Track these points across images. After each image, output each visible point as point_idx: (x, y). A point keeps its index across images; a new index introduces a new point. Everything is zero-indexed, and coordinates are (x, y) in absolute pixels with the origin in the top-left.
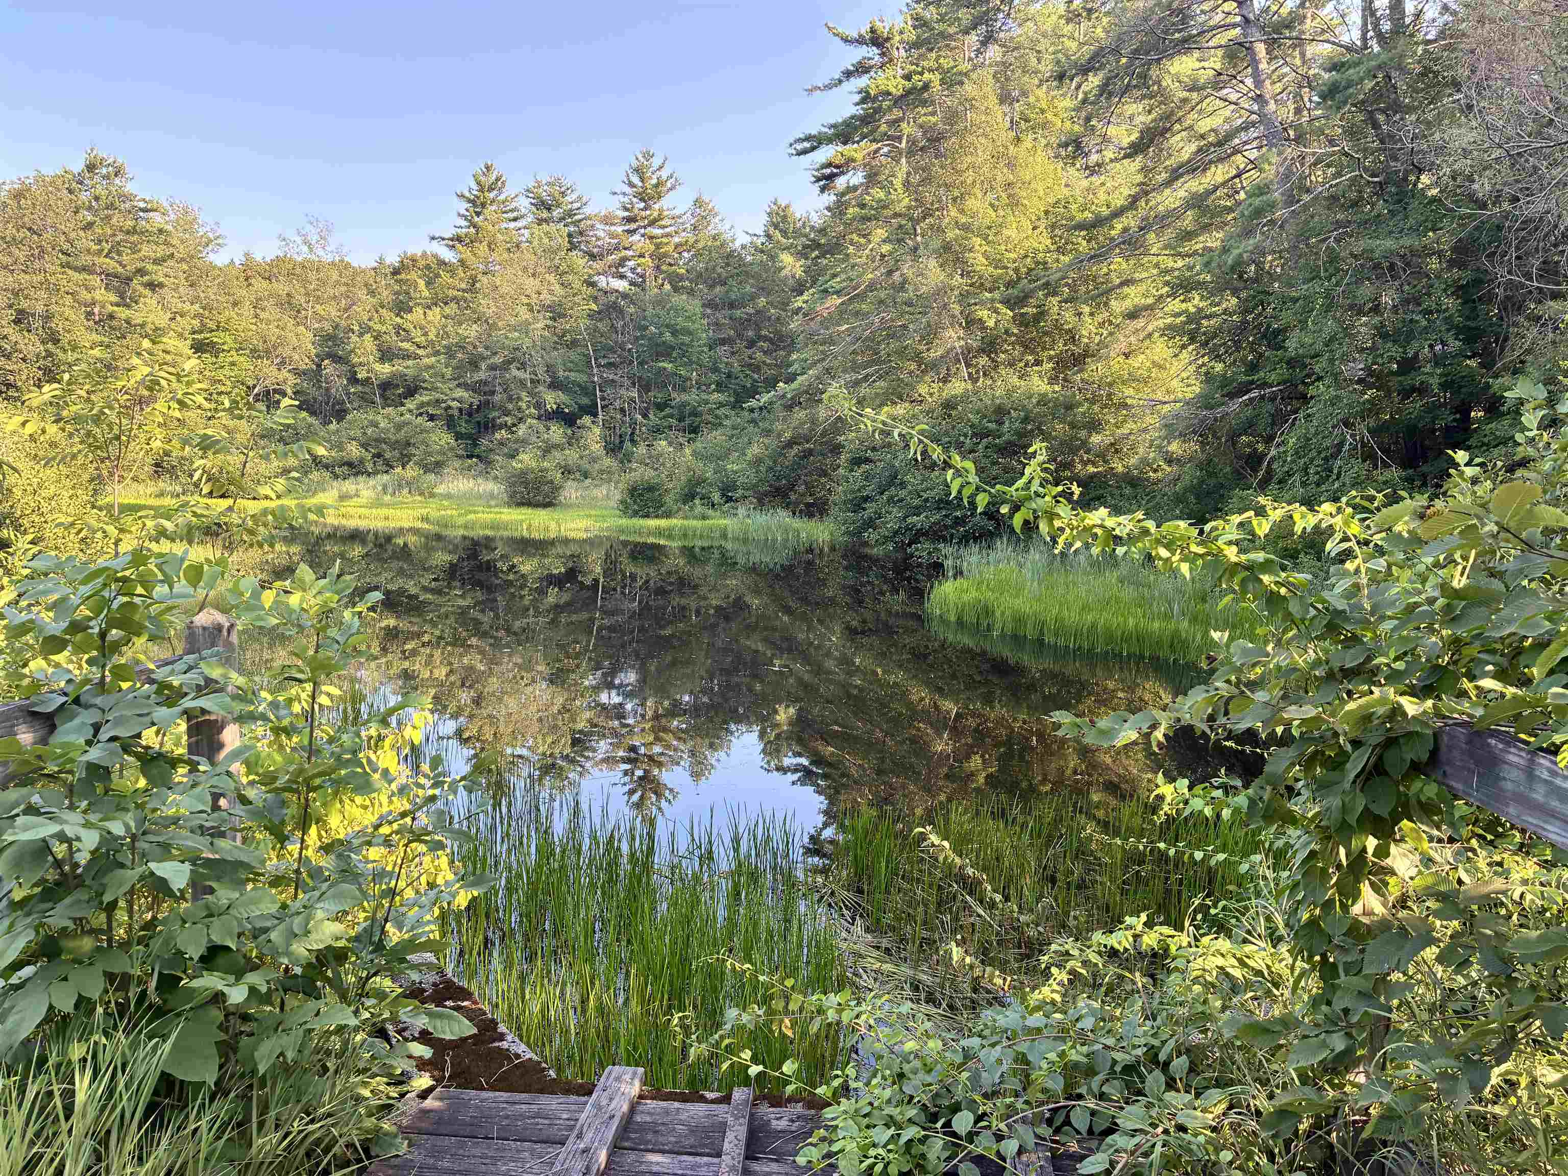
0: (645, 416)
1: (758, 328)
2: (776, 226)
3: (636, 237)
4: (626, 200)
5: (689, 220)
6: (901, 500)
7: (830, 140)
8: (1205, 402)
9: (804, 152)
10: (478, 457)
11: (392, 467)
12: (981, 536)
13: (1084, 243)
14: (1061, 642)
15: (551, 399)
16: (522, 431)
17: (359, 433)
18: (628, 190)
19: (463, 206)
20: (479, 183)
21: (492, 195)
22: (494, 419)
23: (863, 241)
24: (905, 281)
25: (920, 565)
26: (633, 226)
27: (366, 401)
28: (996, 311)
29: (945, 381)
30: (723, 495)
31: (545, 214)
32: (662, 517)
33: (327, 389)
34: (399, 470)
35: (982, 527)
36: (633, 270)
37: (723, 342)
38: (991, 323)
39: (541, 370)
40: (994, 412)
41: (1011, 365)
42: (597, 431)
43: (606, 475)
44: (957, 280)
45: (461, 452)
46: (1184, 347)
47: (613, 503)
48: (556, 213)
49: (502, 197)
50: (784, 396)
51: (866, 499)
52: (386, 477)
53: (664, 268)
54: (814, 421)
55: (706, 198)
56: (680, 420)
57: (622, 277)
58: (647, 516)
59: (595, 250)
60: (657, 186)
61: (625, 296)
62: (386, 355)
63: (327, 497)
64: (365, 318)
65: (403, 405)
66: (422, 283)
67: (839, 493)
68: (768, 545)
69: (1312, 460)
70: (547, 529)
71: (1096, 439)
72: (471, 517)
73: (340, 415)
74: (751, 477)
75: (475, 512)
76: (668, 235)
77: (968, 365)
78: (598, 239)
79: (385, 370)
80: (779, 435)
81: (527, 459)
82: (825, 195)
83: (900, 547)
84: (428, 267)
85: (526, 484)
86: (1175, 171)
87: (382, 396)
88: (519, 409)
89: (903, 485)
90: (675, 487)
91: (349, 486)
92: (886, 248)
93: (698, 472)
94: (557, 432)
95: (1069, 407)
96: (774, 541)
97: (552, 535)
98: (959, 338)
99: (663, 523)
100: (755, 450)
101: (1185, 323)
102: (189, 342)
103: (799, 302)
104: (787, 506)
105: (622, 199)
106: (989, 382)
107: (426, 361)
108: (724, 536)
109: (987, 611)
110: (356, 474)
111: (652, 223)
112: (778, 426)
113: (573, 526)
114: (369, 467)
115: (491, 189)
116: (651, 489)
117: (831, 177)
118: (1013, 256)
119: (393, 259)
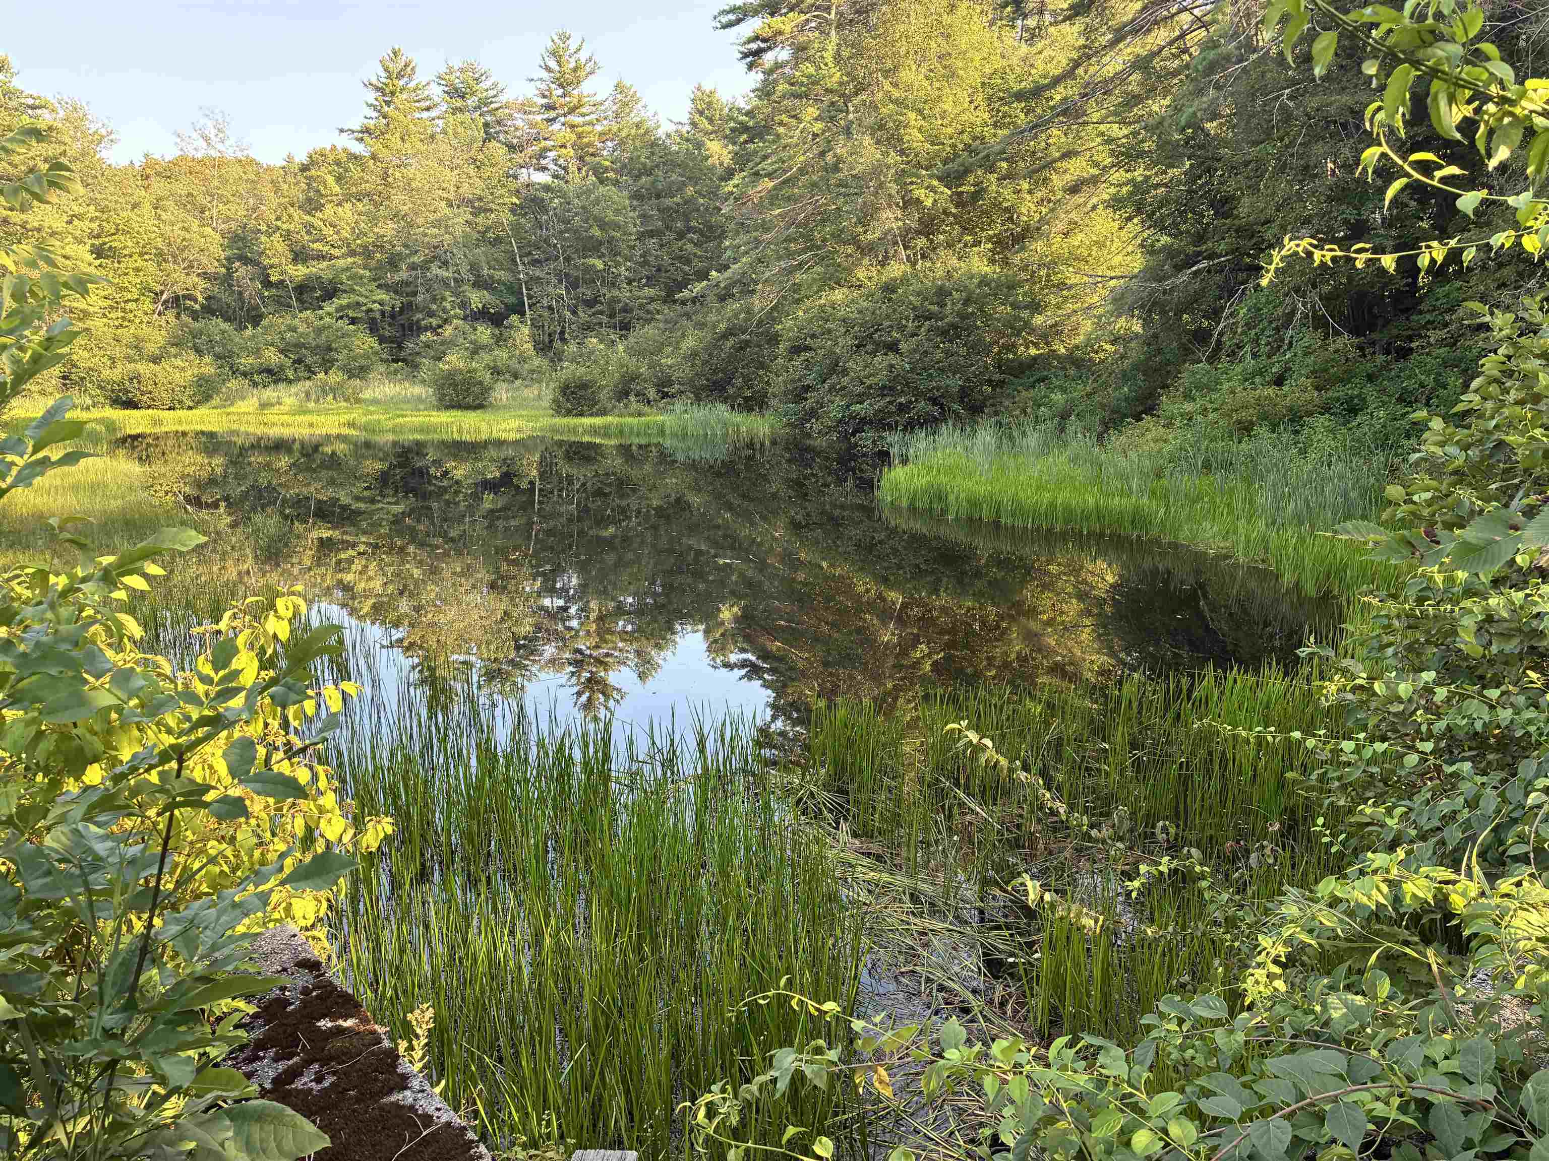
0: (574, 313)
1: (688, 220)
2: (701, 113)
3: (556, 126)
4: (543, 86)
5: (610, 108)
6: (843, 388)
7: (756, 13)
8: (1152, 274)
9: (730, 25)
10: (403, 361)
11: (314, 373)
12: (926, 421)
13: (1022, 116)
14: (1019, 523)
15: (477, 299)
16: (448, 331)
17: (277, 338)
18: (545, 75)
19: (371, 96)
20: (386, 70)
21: (401, 83)
22: (418, 321)
23: (793, 122)
24: (839, 160)
25: (864, 455)
26: (552, 114)
27: (282, 304)
28: (933, 189)
29: (883, 264)
30: (659, 391)
31: (459, 103)
32: (597, 415)
33: (240, 293)
34: (322, 375)
35: (927, 413)
36: (555, 161)
37: (651, 234)
38: (928, 203)
39: (464, 269)
40: (936, 294)
41: (949, 245)
42: (526, 330)
43: (535, 377)
44: (893, 158)
45: (384, 356)
46: (1129, 219)
47: (546, 403)
48: (471, 102)
49: (412, 85)
50: (717, 285)
51: (807, 388)
52: (308, 383)
53: (588, 159)
54: (749, 311)
55: (628, 83)
56: (611, 316)
57: (544, 169)
58: (582, 414)
59: (515, 141)
60: (575, 70)
61: (547, 188)
62: (300, 256)
63: (247, 405)
64: (273, 217)
65: (321, 308)
66: (331, 180)
67: (778, 383)
68: (706, 440)
69: (1263, 330)
70: (478, 431)
71: (1038, 320)
72: (401, 420)
73: (256, 320)
74: (685, 372)
75: (403, 416)
76: (591, 123)
77: (906, 248)
78: (517, 129)
79: (300, 272)
80: (714, 327)
81: (455, 360)
82: (753, 73)
83: (845, 437)
84: (338, 163)
85: (454, 386)
86: (1118, 30)
87: (300, 300)
88: (444, 310)
89: (845, 372)
90: (607, 383)
91: (270, 394)
92: (818, 127)
93: (632, 368)
94: (484, 333)
95: (1012, 286)
96: (714, 435)
97: (484, 437)
98: (897, 219)
99: (598, 421)
100: (689, 343)
101: (1131, 194)
102: (88, 247)
103: (729, 187)
104: (725, 401)
105: (538, 84)
106: (929, 264)
107: (341, 263)
108: (662, 432)
109: (940, 496)
110: (276, 382)
111: (572, 110)
112: (712, 317)
113: (503, 426)
114: (290, 374)
115: (400, 76)
116: (584, 386)
117: (758, 53)
118: (950, 130)
119: (301, 157)
